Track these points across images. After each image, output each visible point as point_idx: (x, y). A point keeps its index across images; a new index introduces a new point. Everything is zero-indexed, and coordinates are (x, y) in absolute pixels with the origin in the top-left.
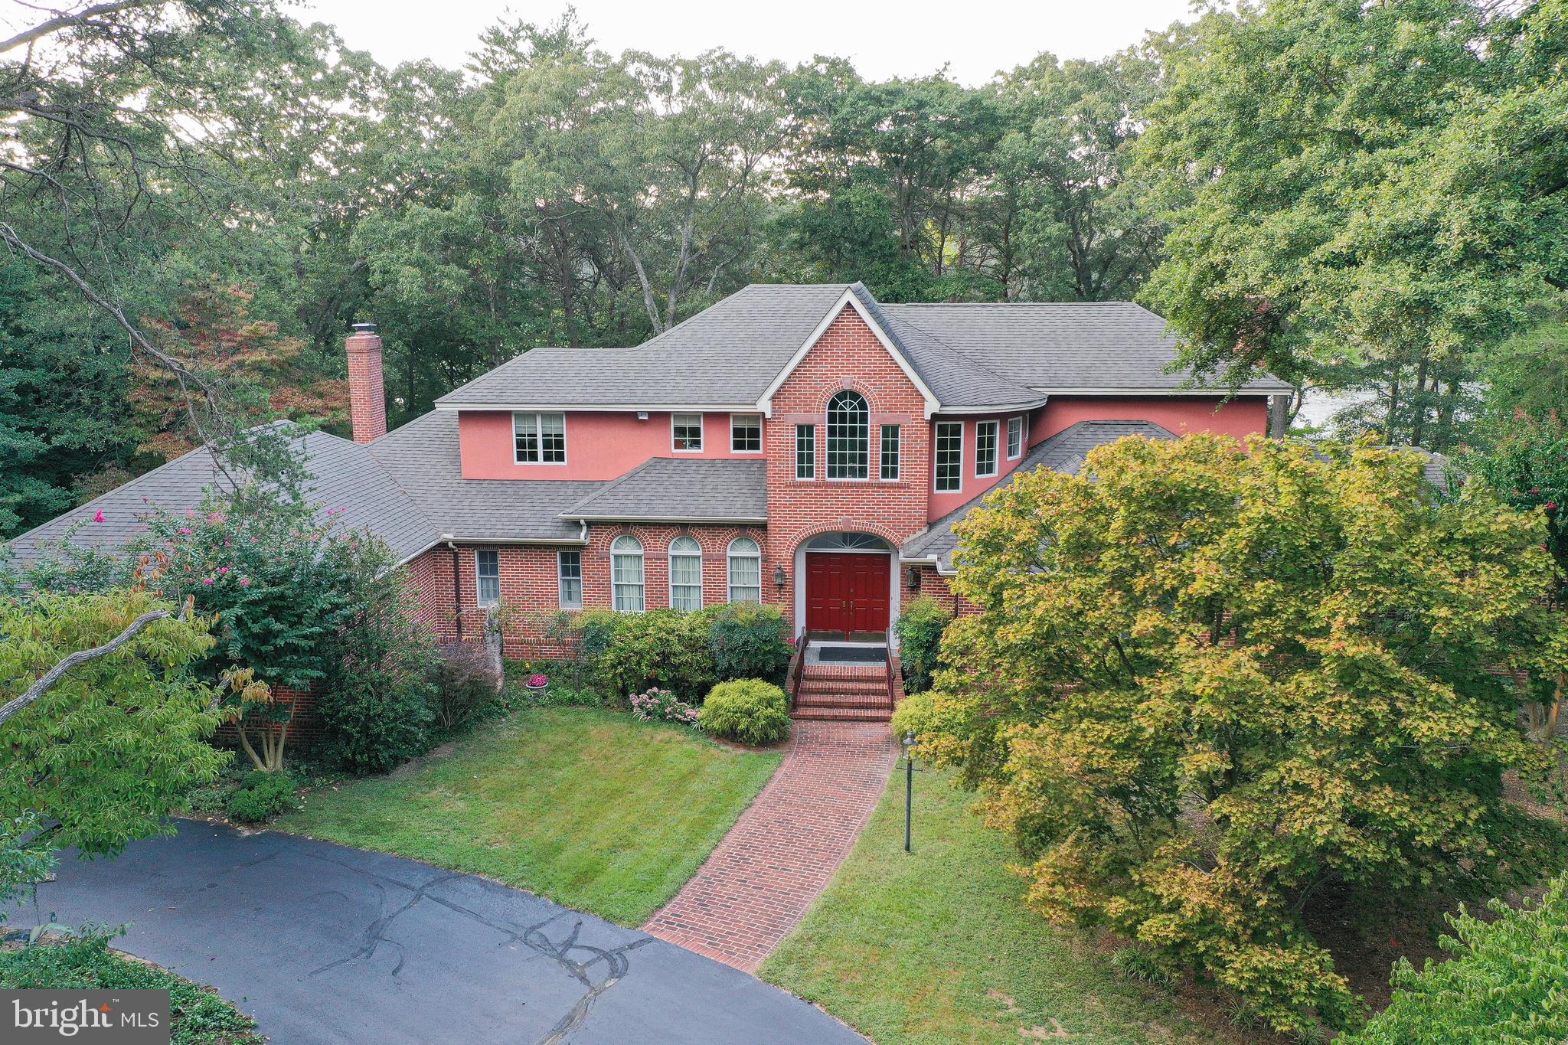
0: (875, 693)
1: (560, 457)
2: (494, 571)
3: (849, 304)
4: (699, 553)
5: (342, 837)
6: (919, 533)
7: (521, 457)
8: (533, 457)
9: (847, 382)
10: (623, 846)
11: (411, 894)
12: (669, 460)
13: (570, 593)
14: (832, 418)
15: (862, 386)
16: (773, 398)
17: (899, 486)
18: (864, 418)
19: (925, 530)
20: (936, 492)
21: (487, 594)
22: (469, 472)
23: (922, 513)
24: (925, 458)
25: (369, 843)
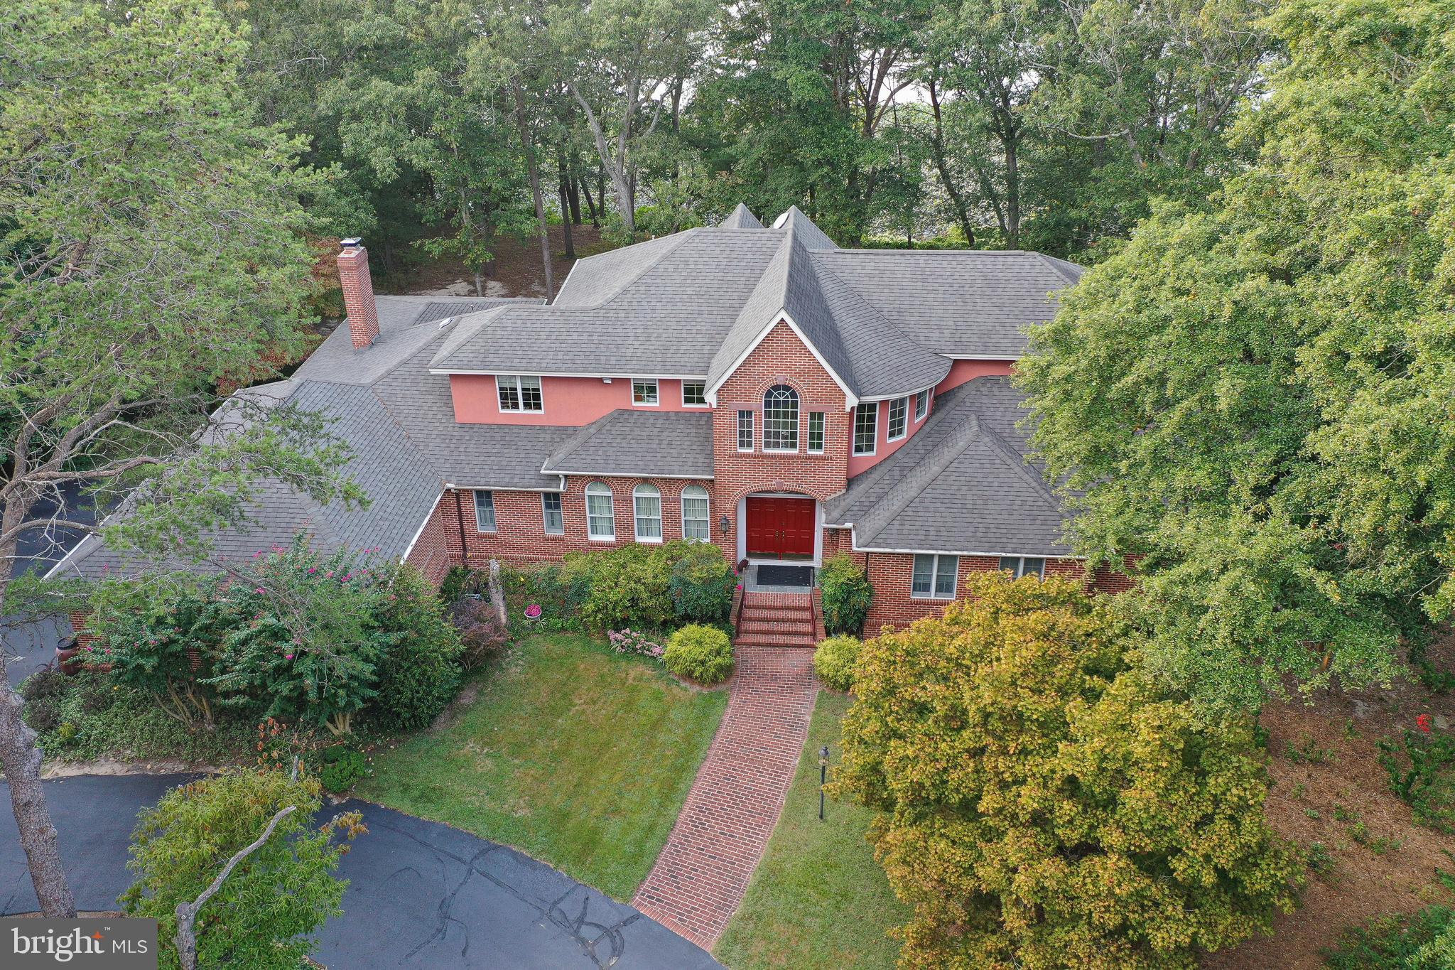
0: (801, 621)
1: (538, 407)
2: (490, 504)
3: (782, 320)
4: (658, 495)
5: (407, 808)
6: (839, 494)
7: (505, 406)
8: (516, 406)
9: (780, 379)
10: (613, 812)
11: (464, 868)
12: (631, 412)
13: (553, 522)
14: (768, 404)
15: (794, 382)
16: (719, 391)
17: (823, 458)
18: (795, 405)
19: (844, 491)
20: (854, 455)
21: (484, 521)
22: (460, 418)
23: (842, 478)
24: (845, 438)
25: (427, 814)
